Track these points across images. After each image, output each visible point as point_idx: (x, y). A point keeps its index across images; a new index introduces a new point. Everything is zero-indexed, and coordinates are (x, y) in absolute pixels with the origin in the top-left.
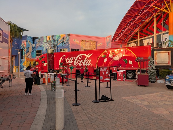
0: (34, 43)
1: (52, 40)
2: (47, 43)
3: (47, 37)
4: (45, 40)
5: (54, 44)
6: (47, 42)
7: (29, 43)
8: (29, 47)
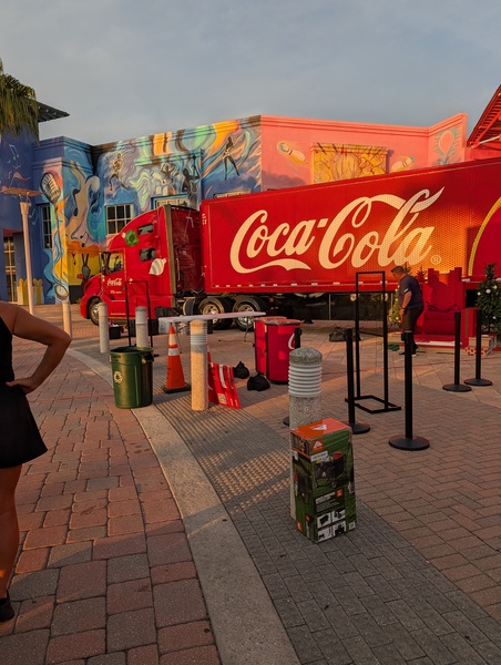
0: (95, 171)
1: (177, 153)
2: (156, 168)
3: (151, 139)
4: (144, 156)
5: (185, 172)
6: (156, 162)
7: (75, 173)
8: (76, 191)
